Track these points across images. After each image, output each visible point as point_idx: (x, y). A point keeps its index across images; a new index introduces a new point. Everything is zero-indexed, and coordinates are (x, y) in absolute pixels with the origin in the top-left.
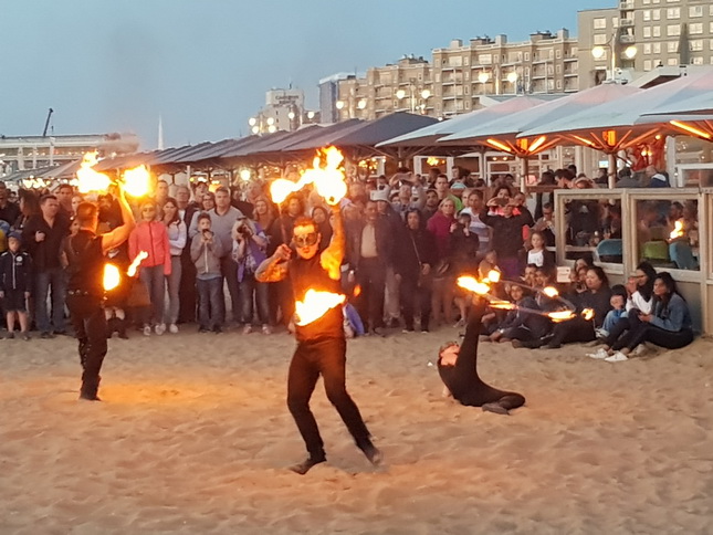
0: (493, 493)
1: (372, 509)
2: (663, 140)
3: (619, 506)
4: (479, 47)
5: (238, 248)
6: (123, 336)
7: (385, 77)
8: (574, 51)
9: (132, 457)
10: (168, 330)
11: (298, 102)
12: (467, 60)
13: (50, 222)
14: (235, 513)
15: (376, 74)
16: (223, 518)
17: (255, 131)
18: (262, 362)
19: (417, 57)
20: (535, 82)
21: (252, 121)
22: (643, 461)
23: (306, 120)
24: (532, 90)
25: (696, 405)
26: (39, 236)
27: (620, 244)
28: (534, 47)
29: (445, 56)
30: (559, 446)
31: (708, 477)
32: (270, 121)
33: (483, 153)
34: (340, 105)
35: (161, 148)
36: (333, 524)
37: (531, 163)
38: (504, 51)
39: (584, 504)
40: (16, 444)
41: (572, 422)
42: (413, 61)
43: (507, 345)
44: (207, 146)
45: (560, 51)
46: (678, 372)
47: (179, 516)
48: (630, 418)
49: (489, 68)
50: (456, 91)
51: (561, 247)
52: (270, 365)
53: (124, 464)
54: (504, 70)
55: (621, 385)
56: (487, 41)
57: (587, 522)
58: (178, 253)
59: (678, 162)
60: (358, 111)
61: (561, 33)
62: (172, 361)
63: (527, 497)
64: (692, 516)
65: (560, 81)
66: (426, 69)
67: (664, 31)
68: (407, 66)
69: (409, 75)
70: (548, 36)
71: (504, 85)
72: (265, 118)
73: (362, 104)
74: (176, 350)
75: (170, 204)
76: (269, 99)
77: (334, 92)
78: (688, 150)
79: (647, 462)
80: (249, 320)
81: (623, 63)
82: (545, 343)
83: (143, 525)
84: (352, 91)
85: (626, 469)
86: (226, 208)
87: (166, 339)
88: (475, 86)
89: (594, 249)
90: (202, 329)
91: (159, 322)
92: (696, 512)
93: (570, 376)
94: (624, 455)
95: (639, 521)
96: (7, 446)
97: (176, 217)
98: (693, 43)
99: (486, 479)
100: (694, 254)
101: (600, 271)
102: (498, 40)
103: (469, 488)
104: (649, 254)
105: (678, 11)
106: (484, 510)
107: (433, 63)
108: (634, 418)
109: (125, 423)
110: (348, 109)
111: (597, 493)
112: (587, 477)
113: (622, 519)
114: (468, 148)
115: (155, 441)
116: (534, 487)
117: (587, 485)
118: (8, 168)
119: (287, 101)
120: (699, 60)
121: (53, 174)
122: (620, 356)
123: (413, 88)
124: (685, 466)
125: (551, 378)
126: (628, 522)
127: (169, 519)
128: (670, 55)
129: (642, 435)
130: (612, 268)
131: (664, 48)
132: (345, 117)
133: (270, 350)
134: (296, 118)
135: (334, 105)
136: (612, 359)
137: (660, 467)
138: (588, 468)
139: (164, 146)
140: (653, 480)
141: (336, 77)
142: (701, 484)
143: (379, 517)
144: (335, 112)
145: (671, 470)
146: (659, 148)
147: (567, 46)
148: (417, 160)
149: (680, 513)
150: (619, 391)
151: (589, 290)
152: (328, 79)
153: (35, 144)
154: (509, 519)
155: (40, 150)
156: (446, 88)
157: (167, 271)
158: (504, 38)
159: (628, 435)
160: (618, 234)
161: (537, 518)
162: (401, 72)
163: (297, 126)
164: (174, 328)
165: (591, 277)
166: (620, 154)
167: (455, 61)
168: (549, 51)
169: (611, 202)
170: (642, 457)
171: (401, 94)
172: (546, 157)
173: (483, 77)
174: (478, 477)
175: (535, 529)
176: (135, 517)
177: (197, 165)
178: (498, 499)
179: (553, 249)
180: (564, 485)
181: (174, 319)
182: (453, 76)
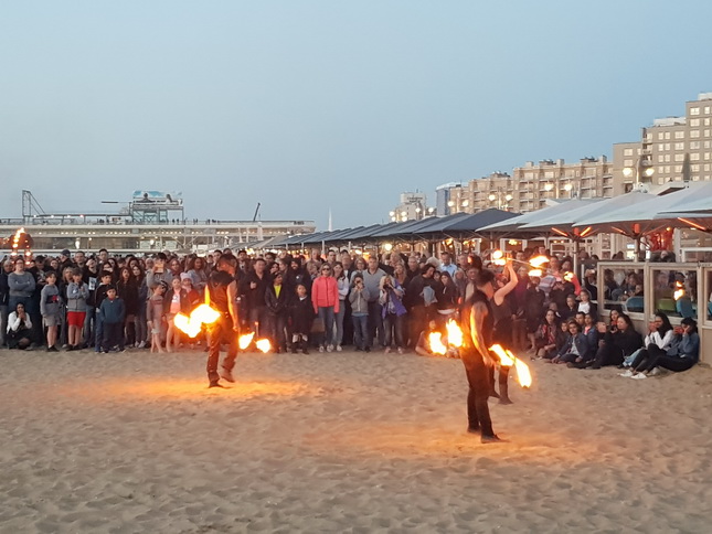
0: (555, 463)
1: (473, 471)
2: (672, 232)
3: (642, 475)
4: (545, 167)
5: (383, 295)
6: (305, 352)
7: (481, 186)
8: (610, 170)
9: (313, 431)
10: (335, 348)
11: (422, 202)
12: (537, 175)
13: (260, 276)
14: (380, 470)
15: (475, 184)
16: (373, 473)
17: (393, 219)
18: (398, 372)
19: (503, 173)
20: (583, 191)
21: (392, 214)
22: (658, 445)
23: (427, 214)
24: (581, 196)
25: (694, 410)
26: (253, 285)
27: (642, 300)
28: (583, 168)
29: (522, 173)
30: (599, 434)
31: (704, 458)
32: (404, 214)
33: (547, 237)
34: (450, 204)
35: (330, 230)
36: (446, 479)
37: (581, 245)
38: (562, 169)
39: (617, 473)
40: (236, 419)
41: (609, 418)
42: (500, 175)
43: (563, 366)
44: (361, 229)
45: (600, 171)
46: (681, 387)
47: (343, 471)
48: (648, 417)
49: (551, 181)
50: (529, 196)
51: (601, 301)
52: (404, 374)
53: (307, 435)
54: (562, 183)
55: (642, 395)
56: (551, 163)
57: (619, 485)
58: (342, 298)
59: (682, 246)
60: (462, 208)
61: (601, 158)
62: (338, 369)
63: (579, 467)
64: (693, 484)
65: (600, 191)
66: (509, 181)
67: (673, 158)
68: (496, 178)
69: (496, 185)
70: (592, 160)
71: (562, 192)
72: (400, 212)
73: (465, 203)
74: (340, 362)
75: (338, 266)
76: (403, 199)
77: (446, 195)
78: (689, 238)
79: (661, 447)
80: (389, 344)
81: (644, 179)
82: (589, 365)
83: (321, 475)
84: (459, 195)
85: (647, 450)
86: (376, 270)
87: (334, 355)
88: (542, 193)
89: (623, 303)
90: (359, 349)
91: (330, 343)
92: (696, 481)
93: (606, 387)
94: (645, 442)
95: (656, 485)
96: (230, 421)
97: (342, 275)
98: (693, 167)
99: (550, 454)
100: (694, 308)
101: (627, 318)
102: (558, 162)
103: (539, 460)
104: (661, 307)
105: (682, 144)
106: (548, 474)
107: (515, 177)
108: (652, 417)
109: (308, 409)
110: (455, 207)
111: (627, 466)
112: (619, 455)
113: (643, 484)
114: (537, 234)
115: (327, 421)
116: (583, 460)
117: (619, 460)
118: (230, 241)
119: (415, 201)
120: (696, 178)
121: (260, 246)
122: (641, 375)
123: (500, 193)
124: (686, 450)
125: (594, 389)
126: (647, 486)
127: (337, 472)
128: (677, 175)
129: (657, 429)
130: (636, 316)
131: (673, 169)
132: (453, 212)
133: (403, 365)
134: (421, 212)
135: (446, 204)
136: (636, 377)
137: (669, 451)
138: (619, 449)
139: (333, 228)
140: (665, 459)
141: (448, 185)
142: (698, 462)
143: (478, 477)
144: (447, 209)
145: (677, 452)
146: (669, 236)
147: (605, 168)
148: (502, 241)
149: (683, 481)
150: (640, 399)
151: (619, 331)
152: (443, 187)
153: (248, 226)
154: (566, 481)
155: (251, 230)
156: (522, 194)
157: (336, 311)
158: (562, 161)
159: (647, 428)
160: (642, 293)
161: (585, 481)
162: (492, 182)
163: (421, 217)
164: (339, 348)
165: (621, 322)
166: (642, 239)
167: (529, 176)
168: (592, 170)
169: (636, 271)
170: (657, 443)
171: (492, 197)
172: (590, 241)
173: (548, 187)
174: (544, 453)
175: (584, 489)
176: (314, 470)
177: (355, 241)
178: (558, 467)
179: (595, 302)
180: (603, 460)
181: (340, 342)
182: (527, 186)
